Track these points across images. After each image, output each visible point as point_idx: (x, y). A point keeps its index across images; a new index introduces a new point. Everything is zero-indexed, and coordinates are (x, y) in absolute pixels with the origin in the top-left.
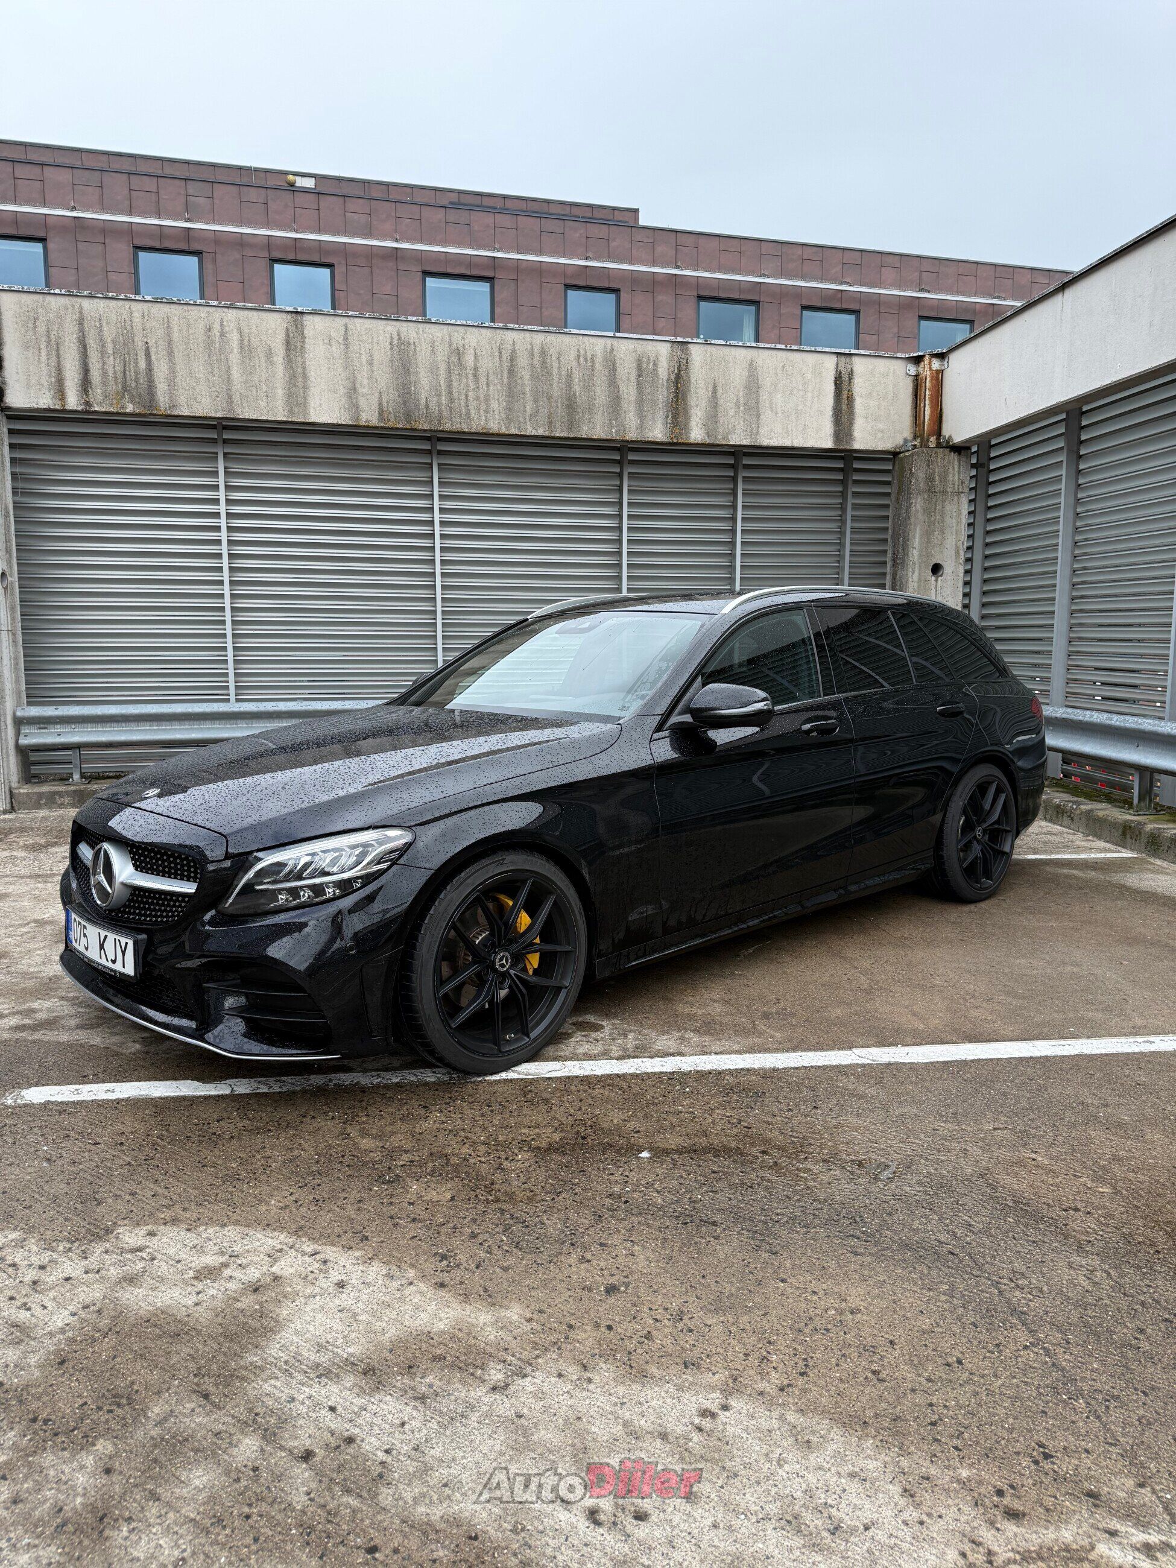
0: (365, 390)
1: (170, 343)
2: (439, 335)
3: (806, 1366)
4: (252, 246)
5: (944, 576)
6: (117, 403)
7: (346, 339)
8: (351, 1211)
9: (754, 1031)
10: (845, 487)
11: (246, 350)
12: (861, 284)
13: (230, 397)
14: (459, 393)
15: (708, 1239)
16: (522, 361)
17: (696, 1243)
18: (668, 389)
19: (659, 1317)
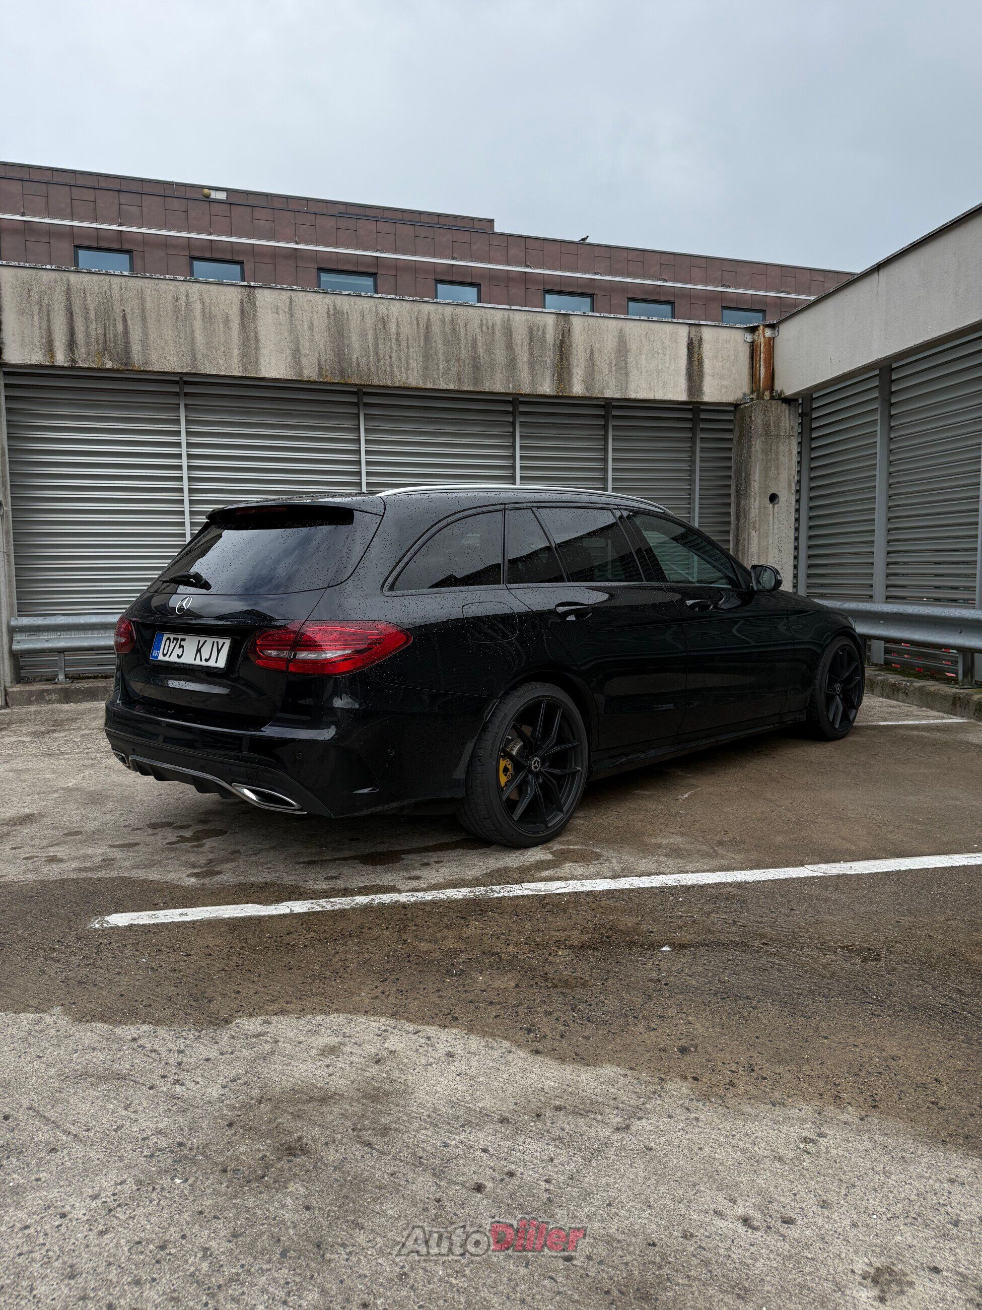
0: (306, 351)
1: (143, 311)
2: (368, 306)
3: (875, 1101)
4: (175, 247)
5: (780, 504)
6: (99, 361)
7: (291, 309)
8: (434, 998)
9: (716, 855)
10: (694, 434)
11: (208, 317)
12: (675, 281)
13: (194, 356)
14: (384, 355)
15: (748, 1009)
16: (436, 328)
17: (739, 1013)
18: (554, 352)
19: (733, 1069)
